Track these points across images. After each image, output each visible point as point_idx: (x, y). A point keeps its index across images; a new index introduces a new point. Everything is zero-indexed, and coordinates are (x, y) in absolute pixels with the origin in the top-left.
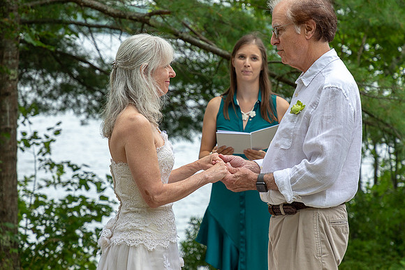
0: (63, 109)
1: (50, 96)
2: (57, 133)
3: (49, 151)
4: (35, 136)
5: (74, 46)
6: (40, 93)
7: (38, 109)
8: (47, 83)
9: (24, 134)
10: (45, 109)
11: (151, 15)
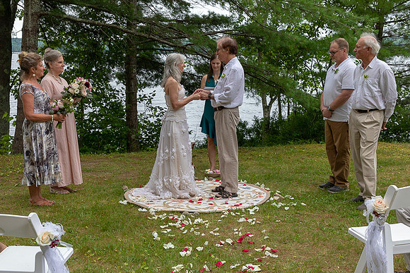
0: (156, 85)
1: (150, 79)
2: (154, 95)
3: (151, 103)
4: (145, 96)
5: (159, 59)
6: (146, 78)
7: (145, 85)
8: (149, 74)
9: (140, 96)
10: (149, 85)
11: (186, 45)
